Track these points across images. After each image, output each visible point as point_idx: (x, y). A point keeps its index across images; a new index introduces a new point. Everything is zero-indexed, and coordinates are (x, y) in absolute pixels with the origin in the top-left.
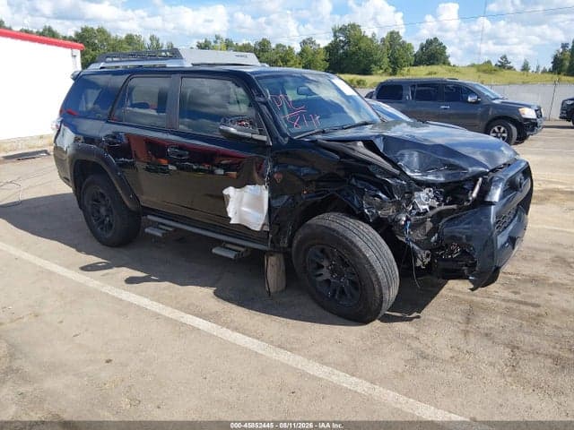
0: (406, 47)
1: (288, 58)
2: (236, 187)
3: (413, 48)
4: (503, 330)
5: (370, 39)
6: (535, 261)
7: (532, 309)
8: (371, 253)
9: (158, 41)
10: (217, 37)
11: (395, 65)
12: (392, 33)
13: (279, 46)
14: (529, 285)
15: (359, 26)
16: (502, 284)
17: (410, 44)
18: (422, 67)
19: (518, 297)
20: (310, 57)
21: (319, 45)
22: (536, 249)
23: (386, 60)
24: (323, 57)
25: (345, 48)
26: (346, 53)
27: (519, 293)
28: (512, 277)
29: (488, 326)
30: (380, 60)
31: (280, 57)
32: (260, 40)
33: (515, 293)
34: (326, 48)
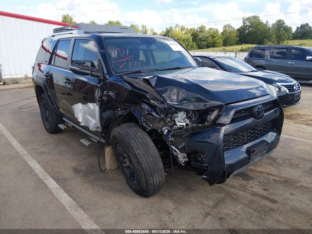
0: (288, 29)
1: (215, 35)
2: (83, 104)
3: (292, 29)
4: (236, 217)
5: (265, 25)
6: (298, 168)
7: (269, 204)
8: (139, 151)
9: (146, 28)
10: (177, 25)
11: (280, 38)
12: (279, 21)
13: (210, 29)
14: (280, 186)
15: (259, 17)
16: (260, 183)
17: (291, 27)
18: (296, 40)
19: (265, 193)
20: (228, 35)
21: (234, 28)
22: (304, 159)
23: (274, 36)
24: (236, 35)
25: (250, 30)
26: (249, 32)
27: (268, 190)
28: (272, 177)
29: (227, 212)
30: (270, 36)
31: (211, 35)
32: (200, 26)
33: (265, 190)
34: (238, 29)
